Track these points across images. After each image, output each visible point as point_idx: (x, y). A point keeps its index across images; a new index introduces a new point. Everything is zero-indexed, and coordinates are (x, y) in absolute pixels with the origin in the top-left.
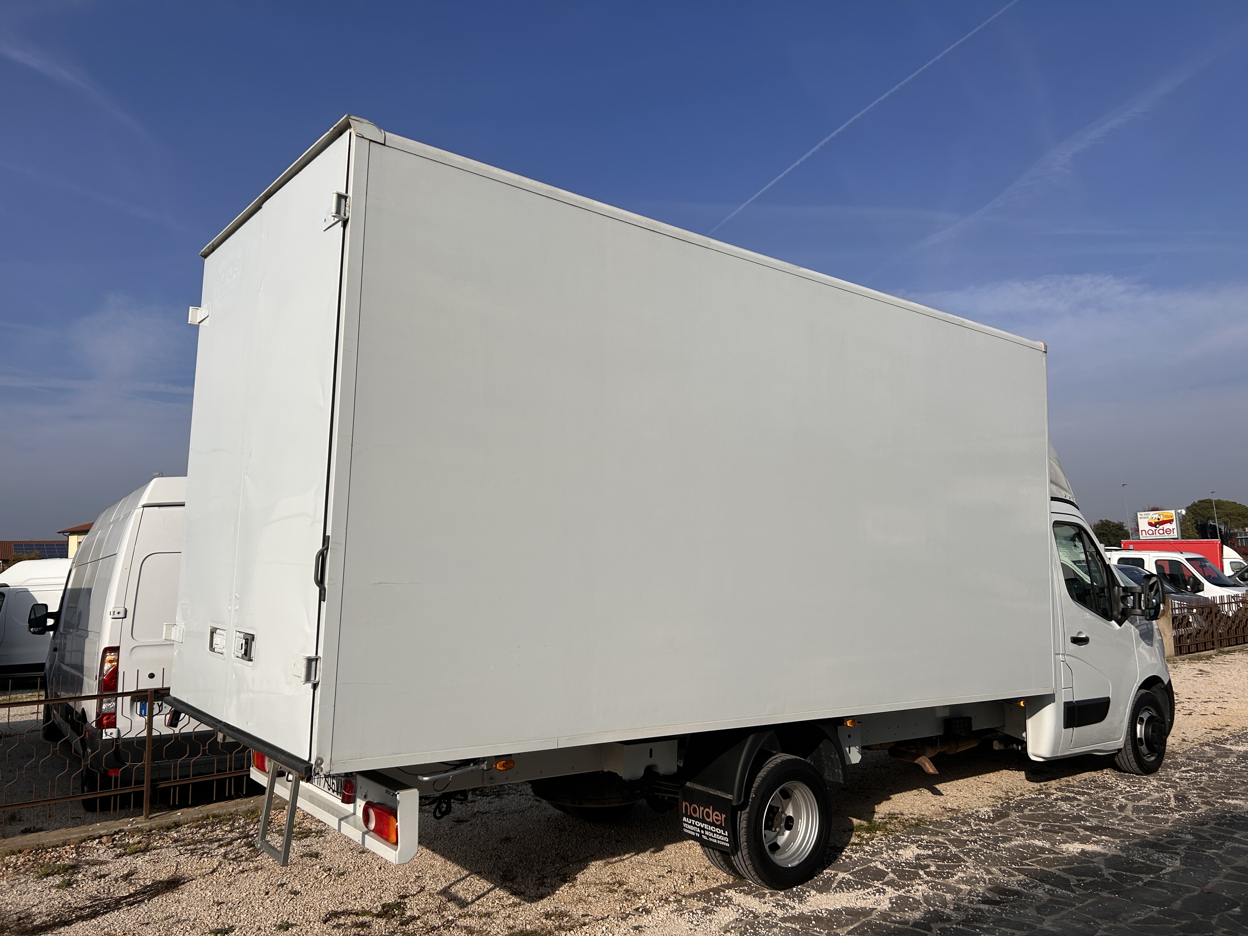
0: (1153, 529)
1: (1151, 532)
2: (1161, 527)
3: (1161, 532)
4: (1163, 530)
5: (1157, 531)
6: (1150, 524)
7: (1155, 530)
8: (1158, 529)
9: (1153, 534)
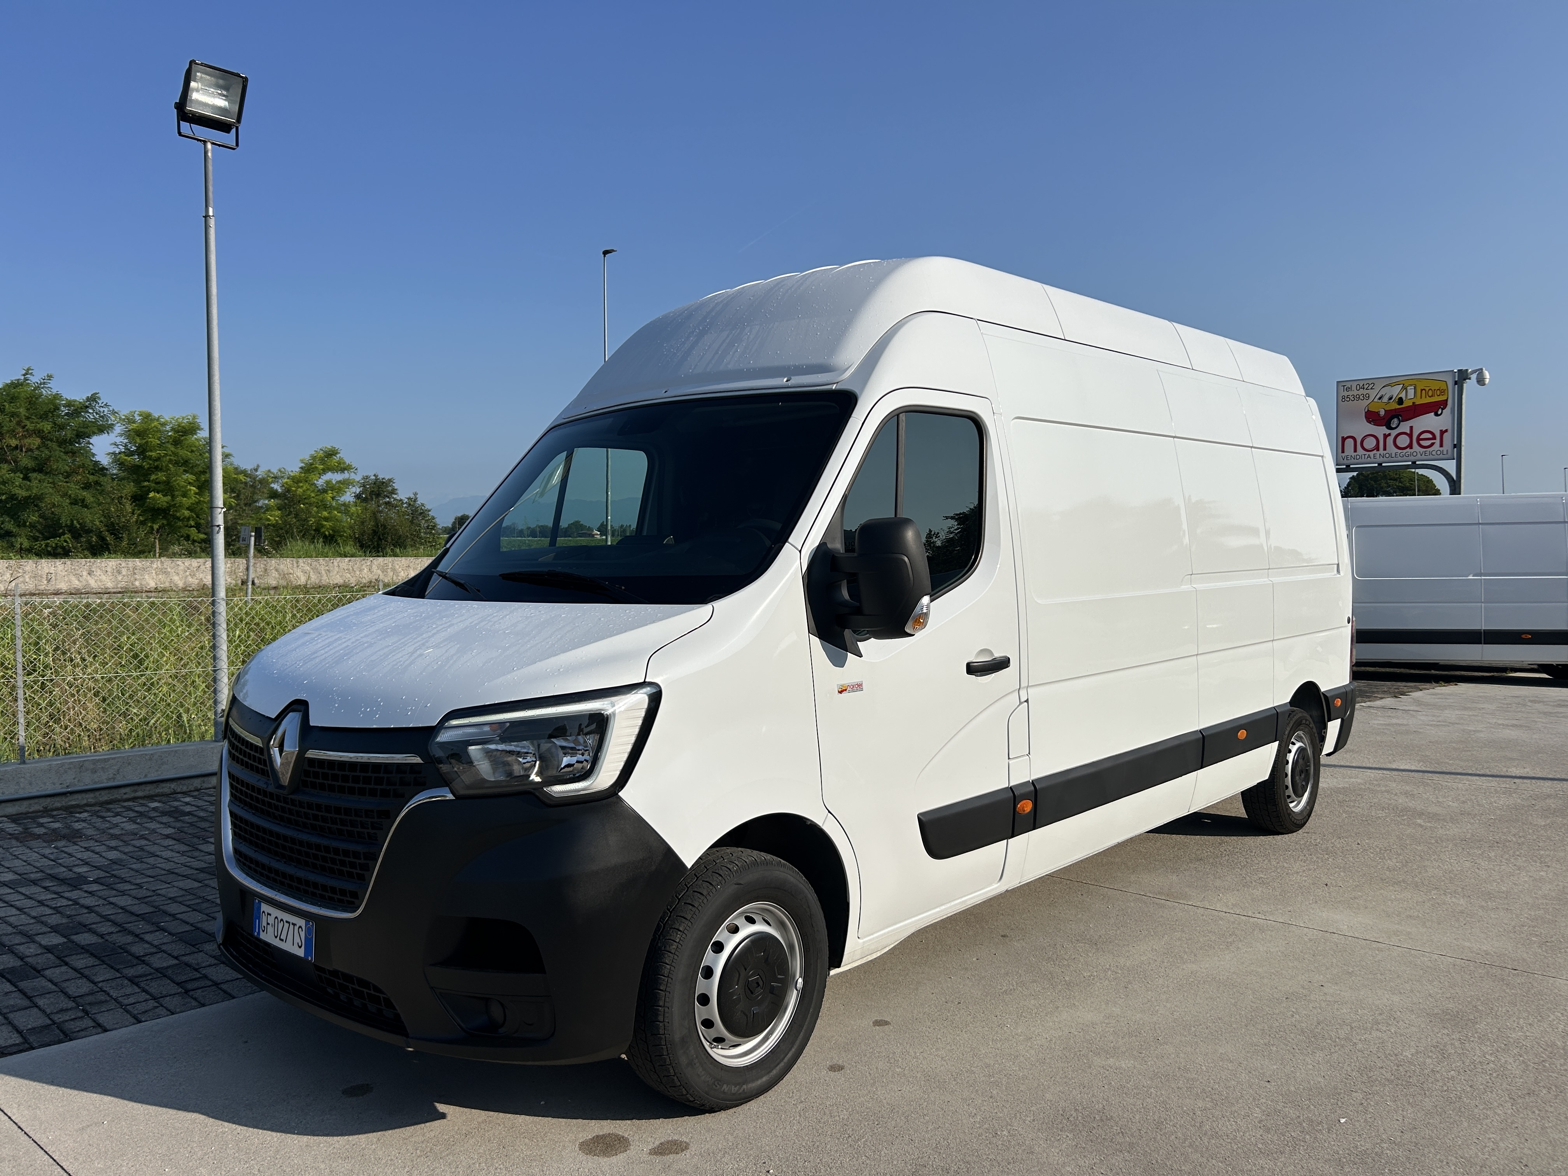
0: (1380, 431)
1: (1370, 443)
2: (1405, 427)
3: (1403, 441)
4: (1410, 435)
5: (1390, 440)
6: (1372, 417)
7: (1386, 436)
8: (1394, 433)
9: (1377, 448)
